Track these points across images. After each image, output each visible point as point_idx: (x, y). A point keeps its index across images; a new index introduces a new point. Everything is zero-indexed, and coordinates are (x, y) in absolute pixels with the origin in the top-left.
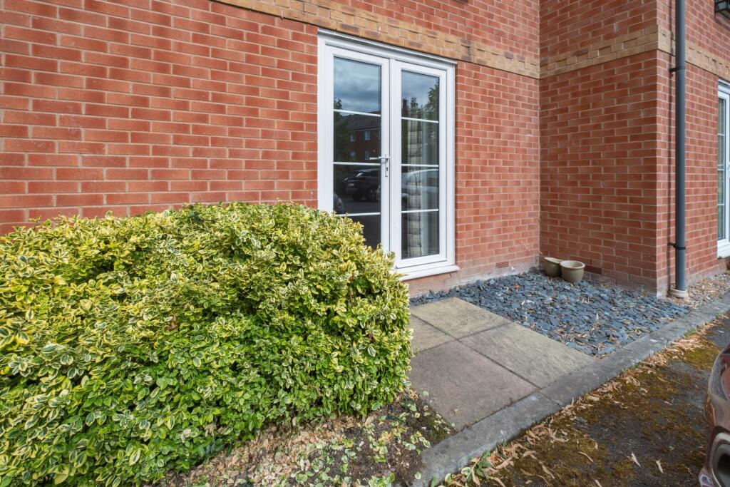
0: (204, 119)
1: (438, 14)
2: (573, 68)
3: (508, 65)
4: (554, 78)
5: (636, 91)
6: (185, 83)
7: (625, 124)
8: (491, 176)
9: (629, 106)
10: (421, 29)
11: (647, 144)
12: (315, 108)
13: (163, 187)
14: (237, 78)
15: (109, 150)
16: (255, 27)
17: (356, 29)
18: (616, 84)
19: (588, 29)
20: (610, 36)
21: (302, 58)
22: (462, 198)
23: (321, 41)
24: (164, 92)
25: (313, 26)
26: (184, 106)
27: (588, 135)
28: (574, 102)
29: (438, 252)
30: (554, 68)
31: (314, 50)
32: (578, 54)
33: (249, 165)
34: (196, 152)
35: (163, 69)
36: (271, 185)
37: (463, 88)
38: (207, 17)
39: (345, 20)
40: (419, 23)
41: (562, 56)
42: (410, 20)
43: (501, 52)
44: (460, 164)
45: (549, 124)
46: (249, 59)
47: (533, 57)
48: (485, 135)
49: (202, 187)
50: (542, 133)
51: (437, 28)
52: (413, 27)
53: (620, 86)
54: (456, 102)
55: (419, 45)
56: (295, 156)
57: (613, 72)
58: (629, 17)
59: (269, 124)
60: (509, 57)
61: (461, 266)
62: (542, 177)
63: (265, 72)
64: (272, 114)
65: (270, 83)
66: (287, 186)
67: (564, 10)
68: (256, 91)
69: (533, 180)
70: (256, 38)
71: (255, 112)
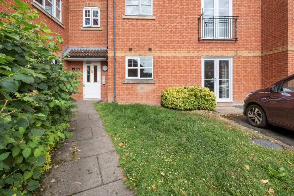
0: (184, 74)
1: (228, 47)
2: (269, 54)
3: (249, 55)
4: (265, 56)
5: (284, 60)
6: (182, 69)
7: (281, 68)
8: (244, 82)
9: (282, 64)
10: (223, 52)
11: (286, 73)
12: (201, 70)
13: (179, 84)
14: (189, 67)
15: (173, 79)
16: (191, 59)
17: (209, 55)
18: (279, 58)
19: (273, 44)
20: (278, 46)
21: (198, 62)
22: (235, 86)
23: (202, 58)
24: (179, 70)
25: (200, 56)
26: (181, 72)
27: (273, 71)
28: (270, 62)
29: (228, 98)
30: (265, 53)
31: (201, 60)
32: (271, 50)
33: (190, 80)
34: (183, 79)
35: (179, 67)
36: (194, 84)
37: (235, 62)
38: (184, 59)
39: (207, 54)
40: (223, 51)
41: (267, 51)
42: (221, 51)
43: (247, 52)
44: (234, 79)
45: (264, 68)
46: (190, 64)
47: (259, 51)
48: (242, 72)
49: (184, 84)
50: (262, 70)
51: (228, 50)
52: (221, 52)
53: (280, 59)
54: (233, 65)
55: (223, 55)
56: (198, 79)
57: (278, 55)
58: (282, 42)
59: (193, 74)
60: (249, 53)
61: (234, 101)
62: (262, 81)
63: (193, 65)
64: (194, 72)
65: (194, 67)
66: (196, 83)
67: (267, 39)
68: (191, 69)
69: (259, 82)
70: (191, 60)
71: (191, 72)
